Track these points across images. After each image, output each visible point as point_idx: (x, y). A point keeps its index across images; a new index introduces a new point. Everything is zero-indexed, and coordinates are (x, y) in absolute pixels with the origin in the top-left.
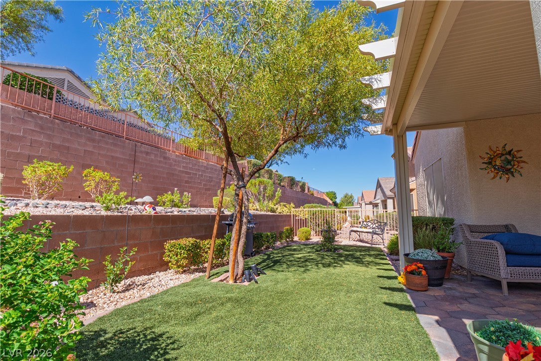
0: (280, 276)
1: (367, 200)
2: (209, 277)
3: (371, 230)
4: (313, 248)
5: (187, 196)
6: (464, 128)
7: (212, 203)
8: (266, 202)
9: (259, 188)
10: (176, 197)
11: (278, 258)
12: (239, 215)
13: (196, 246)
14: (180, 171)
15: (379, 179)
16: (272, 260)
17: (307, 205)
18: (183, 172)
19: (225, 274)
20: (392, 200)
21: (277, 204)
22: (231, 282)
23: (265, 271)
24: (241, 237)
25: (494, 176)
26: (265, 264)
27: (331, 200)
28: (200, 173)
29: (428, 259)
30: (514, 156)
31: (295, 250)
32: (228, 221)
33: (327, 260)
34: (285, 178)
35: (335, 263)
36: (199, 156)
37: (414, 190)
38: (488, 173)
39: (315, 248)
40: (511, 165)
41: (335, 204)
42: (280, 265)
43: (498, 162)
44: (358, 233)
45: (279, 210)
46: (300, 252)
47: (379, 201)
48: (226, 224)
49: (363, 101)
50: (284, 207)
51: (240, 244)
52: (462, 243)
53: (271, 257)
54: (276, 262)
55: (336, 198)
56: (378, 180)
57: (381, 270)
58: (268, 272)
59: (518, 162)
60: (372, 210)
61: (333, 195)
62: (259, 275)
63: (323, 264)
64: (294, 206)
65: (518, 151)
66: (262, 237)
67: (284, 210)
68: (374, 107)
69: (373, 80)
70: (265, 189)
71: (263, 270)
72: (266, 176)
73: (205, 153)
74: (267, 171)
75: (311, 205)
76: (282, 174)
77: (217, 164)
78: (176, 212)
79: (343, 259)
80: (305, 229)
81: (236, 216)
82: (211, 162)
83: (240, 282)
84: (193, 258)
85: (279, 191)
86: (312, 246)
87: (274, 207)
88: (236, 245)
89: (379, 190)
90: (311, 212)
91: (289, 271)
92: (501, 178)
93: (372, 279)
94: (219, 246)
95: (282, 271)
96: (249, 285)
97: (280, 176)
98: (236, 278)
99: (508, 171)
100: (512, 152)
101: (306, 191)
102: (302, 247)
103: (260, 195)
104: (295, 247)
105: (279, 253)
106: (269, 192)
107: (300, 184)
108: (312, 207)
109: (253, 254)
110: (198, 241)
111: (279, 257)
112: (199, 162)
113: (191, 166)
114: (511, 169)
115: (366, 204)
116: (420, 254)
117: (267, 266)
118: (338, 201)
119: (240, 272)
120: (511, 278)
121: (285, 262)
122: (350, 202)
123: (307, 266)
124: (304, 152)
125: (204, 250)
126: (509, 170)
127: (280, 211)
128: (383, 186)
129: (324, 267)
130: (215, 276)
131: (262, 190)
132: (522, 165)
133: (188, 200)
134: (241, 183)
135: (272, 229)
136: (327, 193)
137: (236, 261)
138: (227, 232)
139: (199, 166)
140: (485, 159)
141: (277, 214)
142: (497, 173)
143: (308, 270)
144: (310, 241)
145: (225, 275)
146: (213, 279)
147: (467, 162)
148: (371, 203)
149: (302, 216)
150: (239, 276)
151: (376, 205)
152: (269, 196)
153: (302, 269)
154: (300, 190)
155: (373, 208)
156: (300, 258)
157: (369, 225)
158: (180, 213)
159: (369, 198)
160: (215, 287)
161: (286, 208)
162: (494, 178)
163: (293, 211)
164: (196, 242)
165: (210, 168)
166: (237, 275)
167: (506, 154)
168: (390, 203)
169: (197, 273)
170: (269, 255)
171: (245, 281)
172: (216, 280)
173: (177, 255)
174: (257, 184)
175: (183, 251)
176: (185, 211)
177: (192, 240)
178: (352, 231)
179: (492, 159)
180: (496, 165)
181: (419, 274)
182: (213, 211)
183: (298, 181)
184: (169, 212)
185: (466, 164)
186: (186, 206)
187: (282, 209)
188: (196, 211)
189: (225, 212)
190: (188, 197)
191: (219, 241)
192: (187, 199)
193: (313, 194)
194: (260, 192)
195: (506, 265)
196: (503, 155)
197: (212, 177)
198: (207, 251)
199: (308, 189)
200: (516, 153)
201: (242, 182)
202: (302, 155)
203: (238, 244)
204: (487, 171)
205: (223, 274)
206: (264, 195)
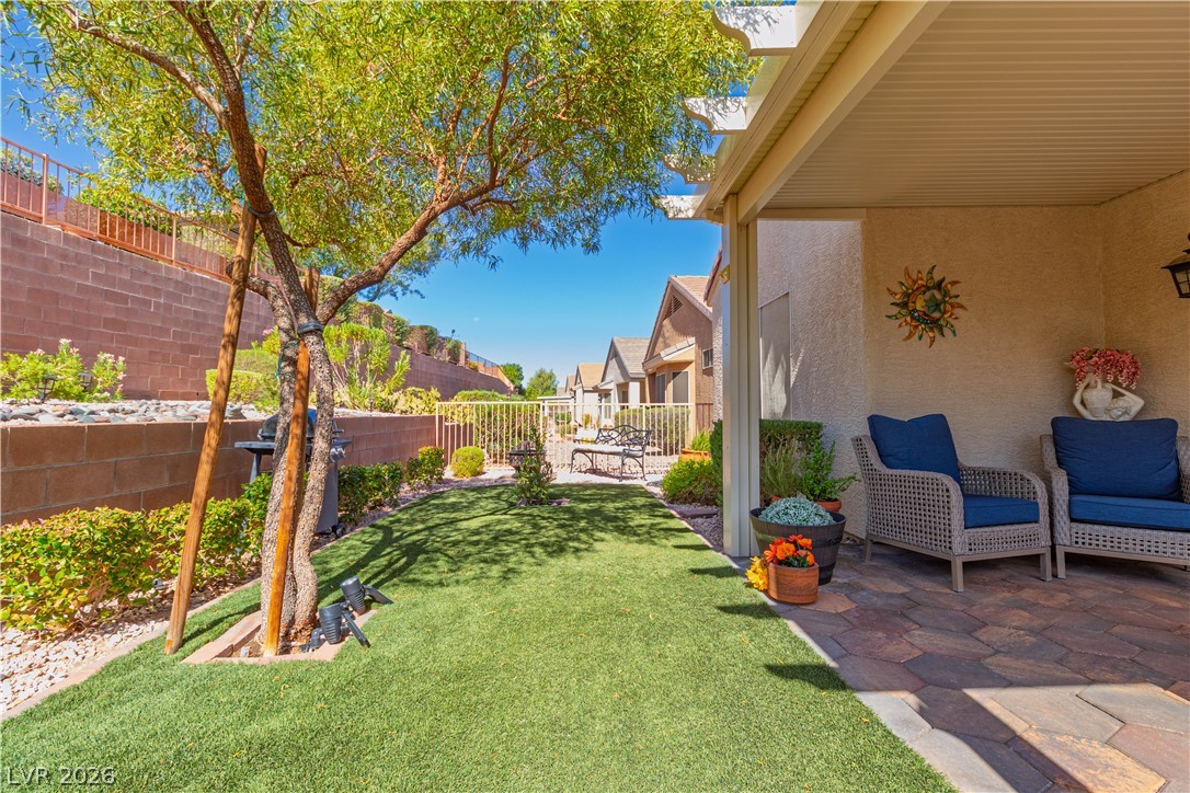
0: (438, 603)
1: (588, 383)
2: (183, 642)
3: (620, 449)
4: (498, 496)
5: (108, 366)
6: (863, 223)
7: (204, 385)
8: (369, 385)
9: (351, 350)
10: (66, 367)
11: (415, 538)
12: (296, 430)
13: (127, 536)
14: (83, 289)
15: (615, 341)
16: (400, 548)
17: (464, 392)
18: (95, 291)
19: (246, 619)
20: (638, 384)
21: (396, 390)
22: (269, 653)
23: (384, 592)
24: (306, 497)
25: (911, 332)
26: (383, 561)
27: (512, 381)
28: (162, 301)
29: (810, 524)
30: (946, 294)
31: (454, 507)
32: (257, 440)
33: (551, 533)
34: (412, 328)
35: (570, 539)
36: (155, 249)
37: (690, 363)
38: (900, 326)
39: (504, 496)
40: (940, 311)
41: (521, 391)
42: (426, 560)
43: (920, 305)
44: (590, 455)
45: (401, 406)
46: (473, 513)
47: (612, 386)
48: (252, 450)
49: (690, 102)
50: (414, 399)
51: (301, 523)
52: (854, 478)
53: (397, 534)
54: (413, 552)
55: (522, 379)
56: (612, 342)
57: (682, 551)
58: (399, 594)
59: (953, 306)
60: (597, 403)
61: (515, 372)
62: (368, 608)
63: (543, 545)
64: (439, 395)
65: (954, 283)
66: (363, 478)
67: (414, 406)
68: (720, 124)
69: (759, 18)
70: (366, 350)
71: (377, 586)
72: (366, 319)
73: (179, 244)
74: (369, 310)
75: (472, 392)
76: (406, 319)
77: (220, 278)
78: (50, 416)
79: (583, 524)
80: (469, 450)
81: (286, 430)
82: (200, 271)
83: (303, 648)
84: (115, 578)
85: (405, 358)
86: (494, 492)
87: (390, 397)
88: (288, 526)
89: (613, 363)
90: (477, 409)
91: (457, 582)
92: (920, 338)
93: (676, 577)
94: (224, 523)
95: (441, 584)
96: (339, 657)
97: (401, 323)
98: (287, 634)
99: (935, 325)
100: (943, 285)
101: (462, 362)
102: (471, 496)
103: (352, 366)
104: (452, 500)
105: (414, 520)
106: (376, 360)
107: (449, 346)
108: (475, 399)
109: (338, 531)
110: (134, 516)
111: (418, 532)
112: (158, 268)
113: (126, 277)
114: (938, 320)
115: (584, 391)
116: (791, 512)
117: (390, 570)
118: (525, 384)
119: (303, 613)
120: (970, 553)
121: (438, 550)
122: (548, 388)
123: (503, 557)
124: (490, 253)
125: (164, 540)
126: (935, 322)
127: (404, 408)
128: (622, 355)
129: (550, 554)
130: (203, 637)
131: (357, 354)
132: (958, 312)
133: (114, 377)
134: (303, 320)
135: (387, 454)
136: (504, 367)
137: (286, 579)
138: (254, 472)
139: (155, 279)
140: (897, 297)
141: (397, 415)
142: (916, 327)
143: (511, 570)
144: (483, 477)
145: (245, 628)
146: (198, 647)
147: (862, 299)
148: (595, 389)
149: (458, 420)
150: (298, 627)
151: (605, 394)
152: (377, 369)
153: (496, 570)
154: (448, 359)
155: (600, 400)
156: (476, 532)
157: (613, 436)
158: (66, 422)
159: (592, 378)
160: (201, 687)
161: (419, 401)
162: (909, 337)
163: (439, 408)
164: (128, 520)
165: (197, 289)
166: (292, 622)
167: (934, 288)
168: (634, 388)
169: (135, 626)
170: (387, 530)
171: (320, 642)
172: (205, 654)
173: (35, 577)
174: (344, 337)
175: (63, 562)
176: (93, 413)
177: (105, 516)
178: (577, 451)
179: (909, 295)
180: (915, 310)
181: (802, 563)
182: (201, 410)
183: (444, 339)
184: (15, 417)
185: (861, 304)
186: (107, 394)
187: (411, 404)
188: (137, 413)
189: (246, 413)
190: (114, 369)
191: (220, 508)
192: (109, 373)
193: (475, 369)
194: (353, 359)
195: (963, 527)
196: (928, 288)
197: (205, 316)
198: (178, 543)
199: (466, 357)
200: (949, 286)
201: (308, 316)
202: (481, 259)
203: (295, 521)
204: (899, 322)
205: (237, 621)
206: (363, 367)
